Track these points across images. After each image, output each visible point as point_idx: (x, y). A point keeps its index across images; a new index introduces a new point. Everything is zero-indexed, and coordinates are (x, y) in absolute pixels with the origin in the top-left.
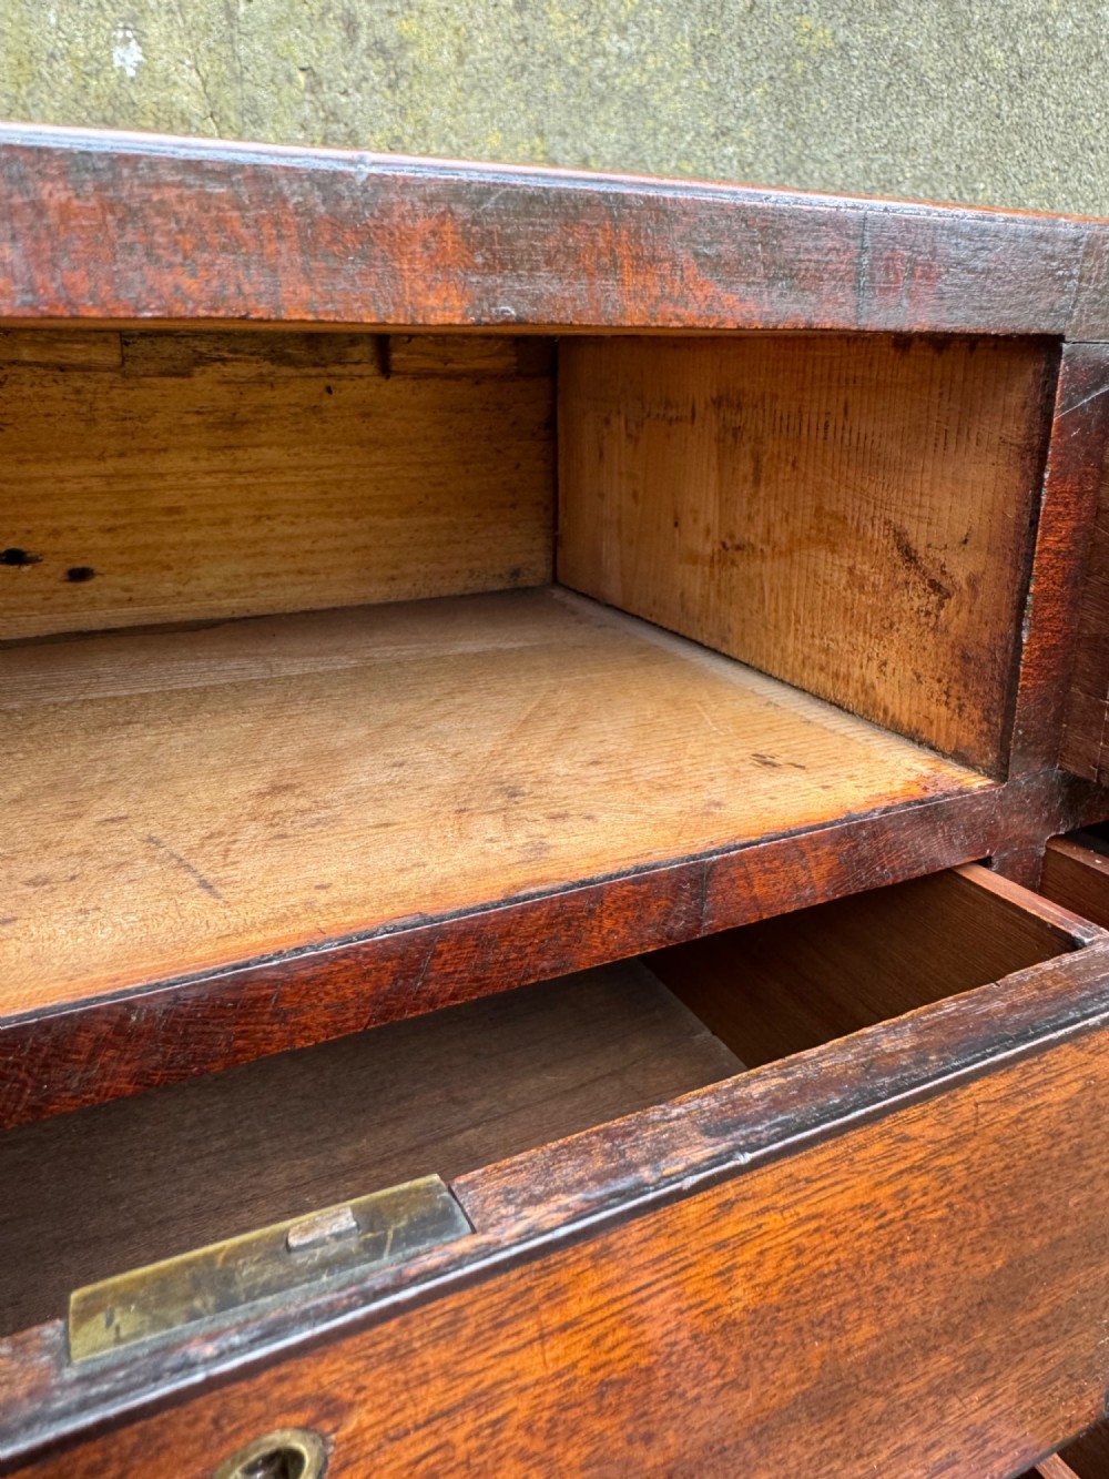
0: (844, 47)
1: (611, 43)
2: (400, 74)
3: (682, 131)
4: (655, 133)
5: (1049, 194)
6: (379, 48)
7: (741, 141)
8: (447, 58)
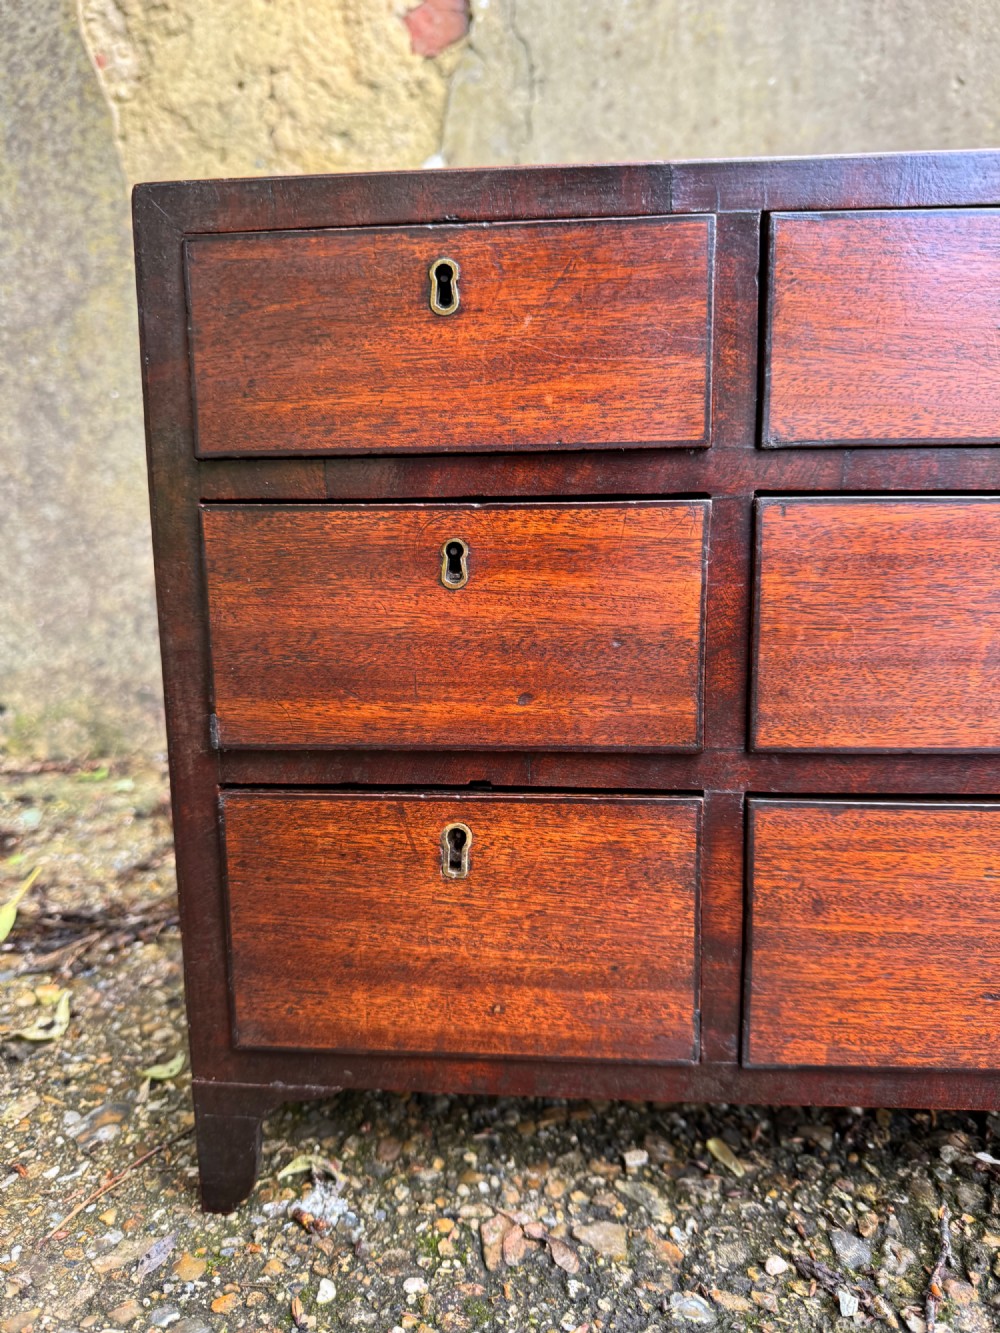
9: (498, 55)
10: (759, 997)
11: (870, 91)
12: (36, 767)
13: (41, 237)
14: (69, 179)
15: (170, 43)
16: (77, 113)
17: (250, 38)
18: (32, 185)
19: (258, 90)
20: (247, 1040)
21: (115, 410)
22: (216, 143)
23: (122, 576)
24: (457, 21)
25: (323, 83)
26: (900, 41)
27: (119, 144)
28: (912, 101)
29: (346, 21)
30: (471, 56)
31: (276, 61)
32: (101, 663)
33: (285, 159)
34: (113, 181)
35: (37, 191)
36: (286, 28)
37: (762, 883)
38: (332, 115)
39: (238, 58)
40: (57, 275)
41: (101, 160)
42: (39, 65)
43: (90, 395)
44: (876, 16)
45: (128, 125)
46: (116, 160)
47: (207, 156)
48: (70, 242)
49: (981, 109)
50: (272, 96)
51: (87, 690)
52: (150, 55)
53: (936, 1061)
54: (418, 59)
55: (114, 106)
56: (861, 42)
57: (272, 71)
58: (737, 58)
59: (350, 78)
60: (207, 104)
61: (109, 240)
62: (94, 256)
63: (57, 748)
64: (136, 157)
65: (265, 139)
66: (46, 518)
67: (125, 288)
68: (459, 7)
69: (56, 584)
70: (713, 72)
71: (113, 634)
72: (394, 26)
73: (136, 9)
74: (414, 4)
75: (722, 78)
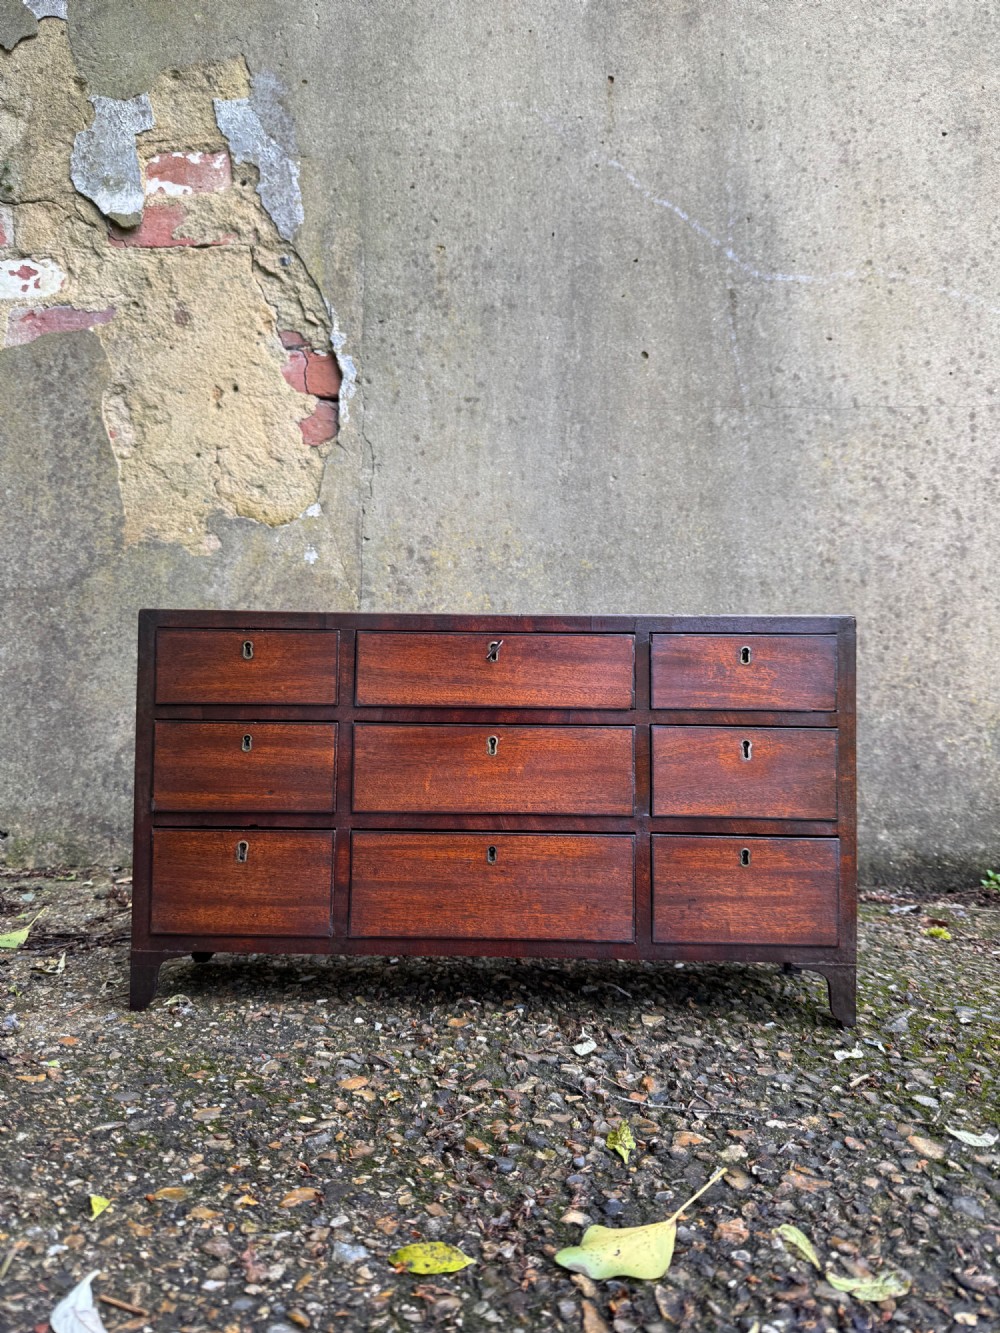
0: (597, 569)
1: (514, 563)
2: (431, 570)
3: (541, 594)
4: (531, 594)
6: (422, 560)
7: (563, 599)
8: (450, 565)
9: (354, 450)
11: (564, 482)
12: (28, 873)
13: (65, 535)
14: (87, 502)
15: (156, 428)
16: (95, 464)
17: (207, 430)
18: (62, 504)
19: (209, 459)
20: (155, 930)
21: (104, 643)
22: (181, 487)
23: (98, 748)
24: (330, 426)
25: (249, 457)
26: (581, 454)
27: (120, 483)
28: (588, 487)
29: (265, 423)
30: (338, 448)
31: (221, 444)
32: (77, 805)
33: (224, 500)
34: (115, 504)
35: (65, 507)
36: (228, 425)
37: (355, 862)
38: (254, 475)
39: (197, 439)
40: (73, 558)
41: (108, 492)
42: (74, 435)
43: (88, 633)
44: (567, 440)
45: (126, 473)
46: (118, 492)
47: (175, 494)
48: (83, 539)
49: (626, 493)
50: (217, 462)
51: (66, 822)
52: (144, 433)
53: (421, 934)
54: (308, 447)
55: (119, 461)
56: (560, 454)
57: (218, 448)
58: (490, 459)
59: (265, 455)
60: (177, 464)
61: (108, 539)
62: (98, 548)
63: (41, 861)
64: (130, 491)
65: (212, 487)
66: (50, 709)
67: (116, 568)
68: (332, 419)
69: (52, 752)
70: (476, 466)
71: (87, 786)
72: (293, 428)
73: (138, 407)
74: (306, 416)
75: (481, 470)
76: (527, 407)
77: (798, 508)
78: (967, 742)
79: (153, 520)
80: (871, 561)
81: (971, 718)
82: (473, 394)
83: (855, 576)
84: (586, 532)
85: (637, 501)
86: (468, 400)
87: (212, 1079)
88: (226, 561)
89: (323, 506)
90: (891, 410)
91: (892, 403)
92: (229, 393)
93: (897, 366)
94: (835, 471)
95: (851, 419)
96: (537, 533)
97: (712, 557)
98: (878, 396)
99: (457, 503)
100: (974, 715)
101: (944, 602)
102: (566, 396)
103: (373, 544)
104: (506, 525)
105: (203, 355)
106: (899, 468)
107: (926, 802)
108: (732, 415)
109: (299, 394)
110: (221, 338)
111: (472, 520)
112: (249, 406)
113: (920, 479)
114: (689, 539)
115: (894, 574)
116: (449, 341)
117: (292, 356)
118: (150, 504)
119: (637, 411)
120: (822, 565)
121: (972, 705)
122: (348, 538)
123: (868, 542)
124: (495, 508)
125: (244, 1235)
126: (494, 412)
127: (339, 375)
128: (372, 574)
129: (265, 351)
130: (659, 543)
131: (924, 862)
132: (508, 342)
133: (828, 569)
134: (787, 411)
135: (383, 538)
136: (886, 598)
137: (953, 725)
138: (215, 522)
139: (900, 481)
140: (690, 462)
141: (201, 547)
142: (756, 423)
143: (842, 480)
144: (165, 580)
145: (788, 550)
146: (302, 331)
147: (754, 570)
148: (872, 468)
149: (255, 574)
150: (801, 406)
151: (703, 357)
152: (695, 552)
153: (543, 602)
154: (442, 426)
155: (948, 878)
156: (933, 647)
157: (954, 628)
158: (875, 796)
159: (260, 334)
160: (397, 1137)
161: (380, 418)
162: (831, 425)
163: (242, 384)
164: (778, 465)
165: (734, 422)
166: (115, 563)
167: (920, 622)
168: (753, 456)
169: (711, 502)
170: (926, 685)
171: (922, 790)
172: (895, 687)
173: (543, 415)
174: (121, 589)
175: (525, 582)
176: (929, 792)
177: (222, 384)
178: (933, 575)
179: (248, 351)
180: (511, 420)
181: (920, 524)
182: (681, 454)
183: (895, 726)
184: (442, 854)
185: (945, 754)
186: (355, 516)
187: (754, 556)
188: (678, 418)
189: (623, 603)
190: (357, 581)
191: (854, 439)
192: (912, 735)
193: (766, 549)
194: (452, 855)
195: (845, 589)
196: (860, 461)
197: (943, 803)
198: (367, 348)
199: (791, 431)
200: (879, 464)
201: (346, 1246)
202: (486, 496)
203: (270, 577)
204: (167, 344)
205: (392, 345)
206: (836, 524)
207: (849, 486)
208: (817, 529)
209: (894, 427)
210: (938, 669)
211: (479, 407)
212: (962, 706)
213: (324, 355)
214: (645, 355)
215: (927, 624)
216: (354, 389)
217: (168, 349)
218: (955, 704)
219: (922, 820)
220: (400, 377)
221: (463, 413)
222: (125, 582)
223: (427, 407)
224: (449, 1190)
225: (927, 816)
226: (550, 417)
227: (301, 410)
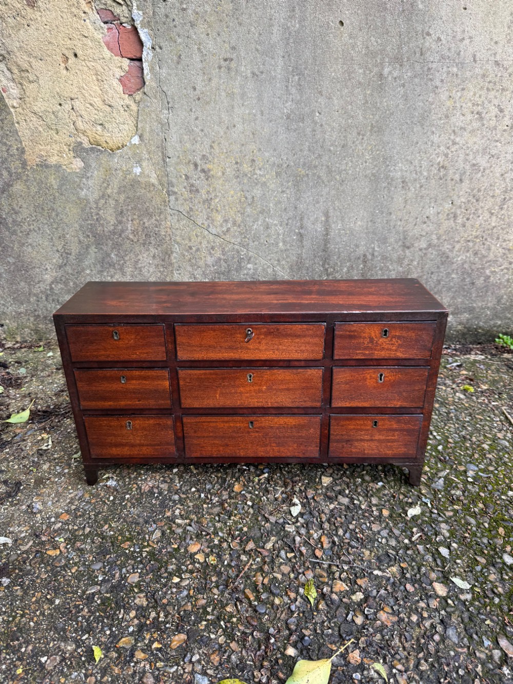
0: (308, 175)
1: (258, 172)
2: (209, 177)
3: (274, 191)
4: (269, 191)
5: (349, 205)
6: (203, 171)
8: (220, 174)
9: (156, 98)
10: (187, 447)
11: (288, 117)
12: (18, 345)
15: (31, 86)
17: (62, 86)
19: (67, 107)
21: (29, 225)
22: (54, 127)
23: (39, 282)
24: (139, 81)
25: (91, 105)
26: (299, 98)
27: (16, 125)
28: (303, 120)
29: (98, 80)
30: (145, 96)
31: (73, 96)
32: (35, 310)
33: (81, 135)
34: (16, 140)
37: (185, 429)
38: (96, 116)
39: (58, 93)
41: (10, 132)
43: (19, 220)
44: (290, 87)
45: (19, 118)
46: (17, 132)
47: (51, 132)
48: (3, 163)
49: (326, 124)
50: (73, 109)
51: (32, 319)
52: (24, 90)
54: (127, 96)
55: (12, 110)
56: (285, 97)
57: (72, 99)
58: (241, 102)
59: (101, 103)
60: (49, 112)
61: (17, 162)
62: (13, 168)
63: (24, 338)
64: (23, 130)
65: (72, 126)
66: (9, 262)
67: (26, 181)
68: (140, 75)
69: (16, 284)
70: (233, 107)
71: (38, 301)
72: (116, 83)
73: (16, 71)
74: (123, 74)
75: (236, 110)
76: (264, 64)
77: (429, 133)
78: (502, 270)
79: (42, 149)
80: (468, 167)
81: (507, 257)
82: (228, 55)
83: (457, 177)
84: (301, 150)
85: (333, 129)
86: (225, 60)
87: (132, 549)
88: (89, 175)
89: (141, 136)
90: (497, 63)
91: (498, 58)
92: (72, 59)
93: (506, 29)
94: (454, 108)
95: (470, 71)
96: (271, 152)
97: (376, 166)
98: (490, 52)
99: (222, 133)
100: (509, 256)
101: (506, 192)
102: (289, 56)
103: (173, 161)
104: (252, 147)
105: (50, 31)
106: (494, 105)
107: (475, 301)
108: (395, 69)
109: (117, 58)
110: (59, 17)
111: (232, 143)
112: (86, 69)
113: (506, 113)
114: (363, 154)
115: (480, 175)
116: (211, 15)
117: (109, 29)
118: (37, 139)
119: (335, 66)
120: (439, 170)
121: (509, 250)
122: (158, 157)
123: (468, 155)
124: (246, 136)
125: (158, 669)
126: (243, 69)
127: (141, 44)
128: (174, 180)
129: (90, 27)
130: (345, 157)
131: (469, 331)
132: (251, 15)
133: (442, 172)
134: (430, 65)
135: (179, 157)
136: (472, 190)
137: (497, 261)
138: (78, 150)
139: (494, 114)
140: (367, 102)
141: (73, 166)
142: (409, 74)
143: (458, 113)
144: (56, 187)
145: (420, 161)
146: (113, 10)
147: (399, 173)
148: (478, 105)
149: (106, 182)
150: (439, 61)
151: (379, 24)
152: (366, 162)
153: (276, 197)
154: (210, 80)
155: (479, 337)
156: (494, 218)
157: (508, 207)
158: (448, 299)
159: (85, 13)
160: (215, 591)
161: (170, 75)
162: (457, 75)
163: (79, 53)
164: (421, 104)
165: (395, 75)
166: (25, 178)
167: (490, 203)
168: (406, 98)
169: (377, 129)
170: (486, 239)
171: (474, 295)
172: (469, 241)
173: (275, 70)
174: (32, 193)
175: (264, 184)
176: (477, 297)
177: (66, 52)
178: (502, 175)
179: (79, 27)
180: (253, 74)
181: (501, 143)
182: (361, 97)
183: (465, 262)
184: (227, 425)
185: (490, 277)
186: (160, 142)
187: (400, 165)
188: (361, 71)
189: (322, 196)
190: (166, 185)
191: (470, 86)
192: (473, 267)
193: (407, 160)
194: (232, 425)
195: (450, 184)
196: (471, 100)
197: (484, 301)
198: (157, 22)
199: (431, 80)
200: (483, 102)
201: (199, 676)
202: (240, 127)
203: (115, 184)
204: (25, 22)
205: (174, 20)
206: (451, 143)
207: (462, 118)
208: (439, 147)
209: (496, 76)
210: (495, 231)
211: (233, 65)
212: (503, 251)
213: (130, 27)
214: (342, 23)
215: (493, 205)
216: (151, 54)
217: (26, 26)
218: (500, 250)
219: (471, 310)
220: (180, 44)
221: (222, 70)
222: (34, 189)
223: (200, 66)
224: (239, 630)
225: (474, 308)
226: (279, 71)
227: (119, 70)
